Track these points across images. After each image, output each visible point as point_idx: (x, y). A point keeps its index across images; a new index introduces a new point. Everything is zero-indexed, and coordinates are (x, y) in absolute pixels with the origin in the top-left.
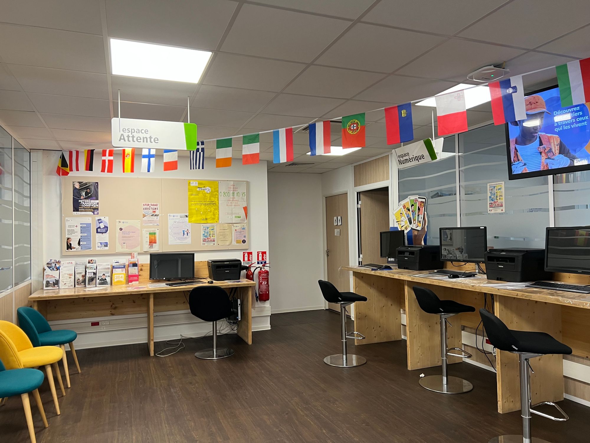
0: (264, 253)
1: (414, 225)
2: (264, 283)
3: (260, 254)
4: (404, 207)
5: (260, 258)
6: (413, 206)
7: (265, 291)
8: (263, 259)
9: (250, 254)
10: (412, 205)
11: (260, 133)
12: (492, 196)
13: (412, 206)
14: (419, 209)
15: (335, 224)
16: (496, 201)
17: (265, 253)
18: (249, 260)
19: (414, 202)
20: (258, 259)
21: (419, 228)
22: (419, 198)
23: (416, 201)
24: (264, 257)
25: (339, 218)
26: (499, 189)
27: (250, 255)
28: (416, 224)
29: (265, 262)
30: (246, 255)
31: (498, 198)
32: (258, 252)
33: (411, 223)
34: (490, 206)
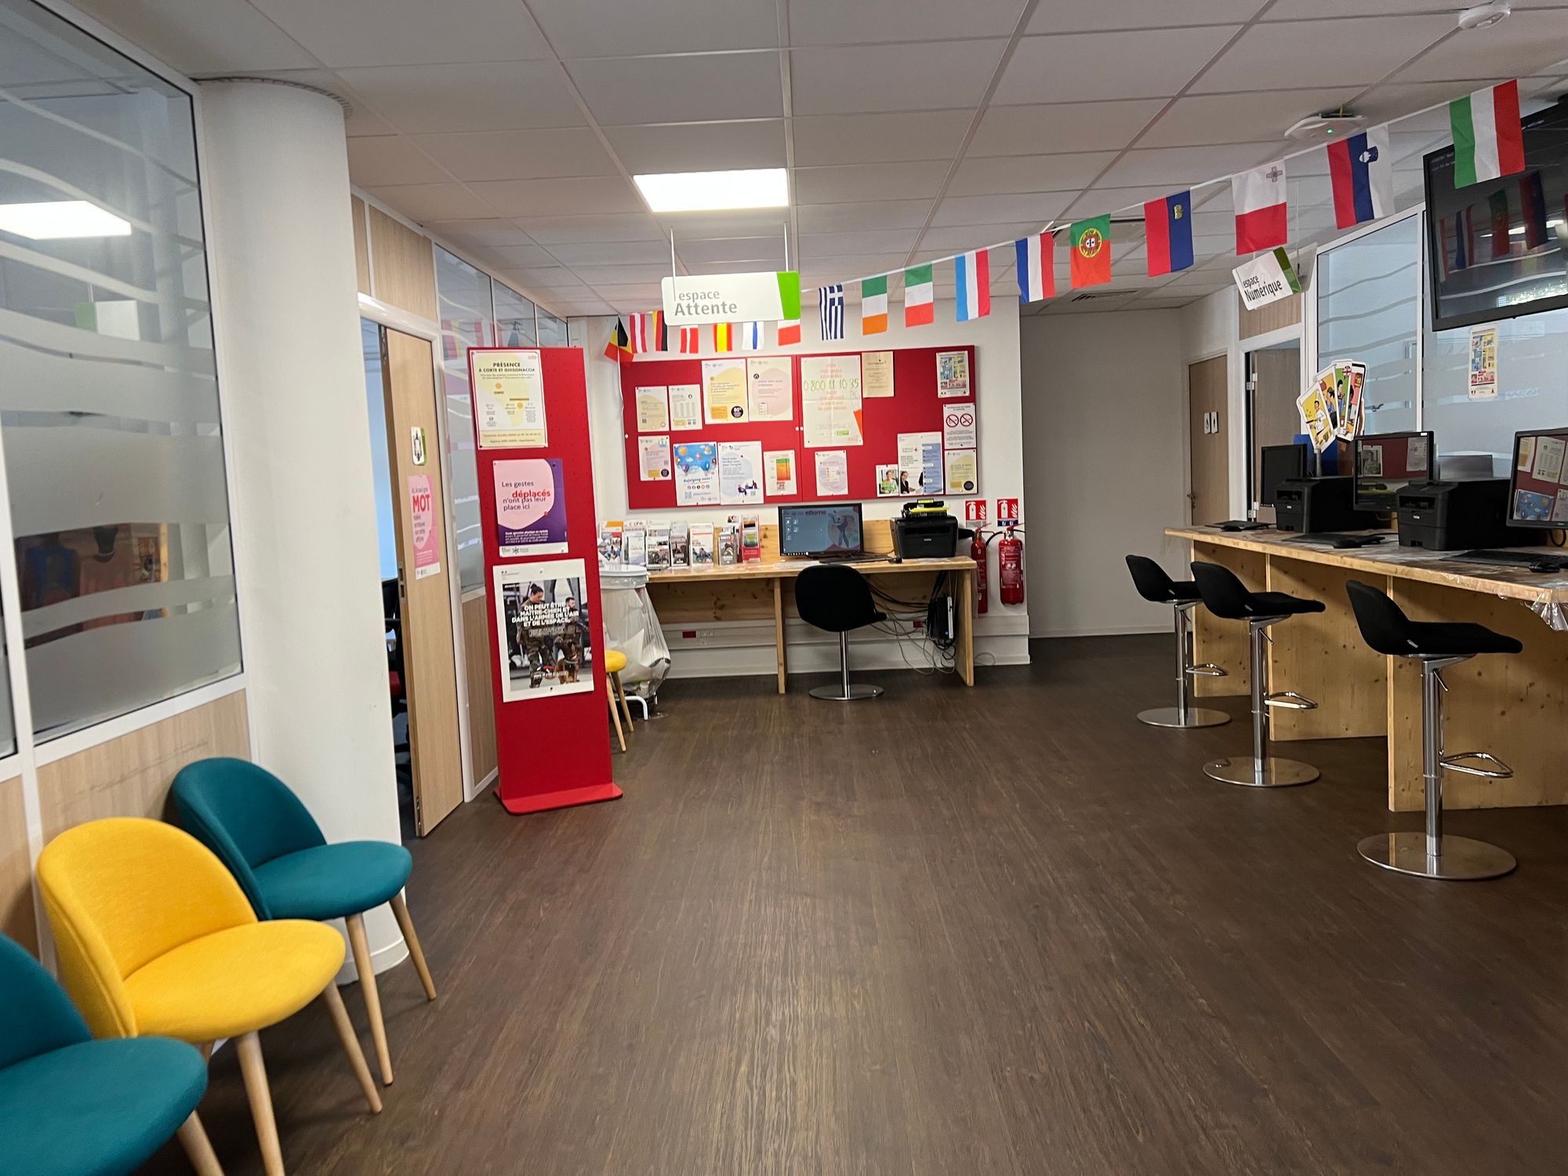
0: (1012, 502)
1: (1342, 428)
2: (1009, 565)
3: (1005, 505)
4: (1323, 386)
5: (1005, 514)
6: (1341, 385)
7: (1013, 583)
8: (1010, 515)
9: (980, 504)
10: (1340, 382)
11: (933, 262)
12: (1477, 360)
13: (1338, 386)
14: (1352, 391)
15: (1207, 431)
16: (1483, 370)
17: (1015, 501)
18: (978, 517)
19: (1345, 374)
20: (999, 515)
21: (1350, 438)
22: (1354, 365)
23: (1347, 372)
24: (1014, 512)
25: (1214, 415)
26: (1489, 342)
27: (982, 508)
28: (1345, 427)
29: (1016, 523)
30: (973, 507)
31: (1487, 364)
32: (998, 501)
33: (1335, 425)
34: (1472, 382)
